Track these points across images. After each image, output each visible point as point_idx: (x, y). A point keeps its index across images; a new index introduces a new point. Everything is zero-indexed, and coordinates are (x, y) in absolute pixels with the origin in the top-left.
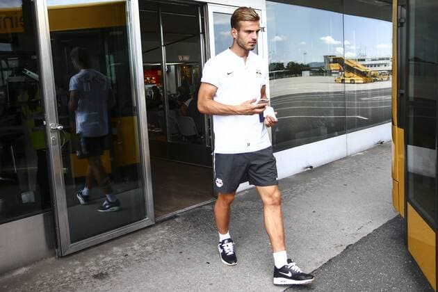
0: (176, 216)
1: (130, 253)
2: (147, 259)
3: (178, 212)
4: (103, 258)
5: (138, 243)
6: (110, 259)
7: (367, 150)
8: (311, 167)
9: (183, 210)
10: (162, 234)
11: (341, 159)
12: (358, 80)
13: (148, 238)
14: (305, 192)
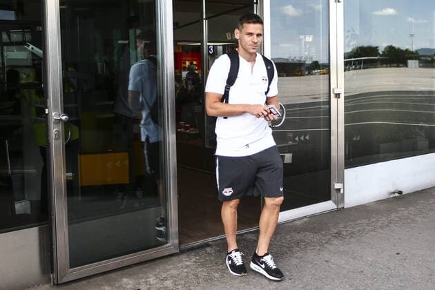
0: (207, 245)
1: (143, 288)
3: (211, 239)
5: (156, 275)
8: (400, 192)
9: (218, 238)
13: (168, 270)
14: (387, 226)
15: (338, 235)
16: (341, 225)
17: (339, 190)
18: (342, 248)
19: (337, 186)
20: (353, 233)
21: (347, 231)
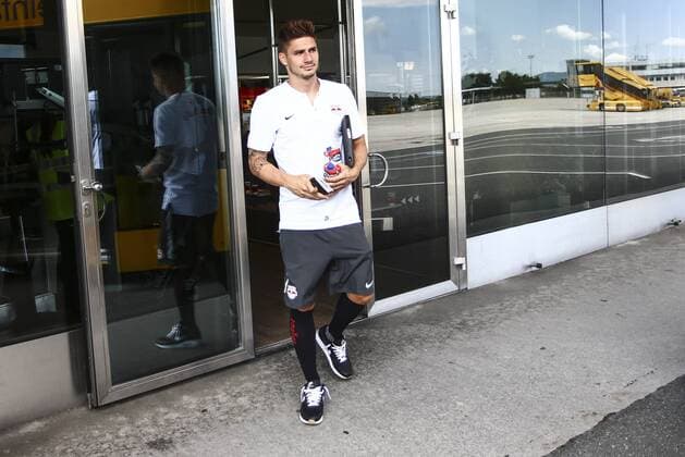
1: (210, 408)
2: (240, 419)
4: (166, 414)
5: (225, 390)
6: (177, 415)
7: (647, 236)
8: (539, 266)
10: (266, 377)
11: (596, 252)
12: (631, 105)
13: (241, 383)
14: (526, 311)
15: (463, 325)
16: (466, 313)
17: (460, 266)
18: (469, 344)
19: (458, 261)
20: (482, 322)
21: (473, 321)
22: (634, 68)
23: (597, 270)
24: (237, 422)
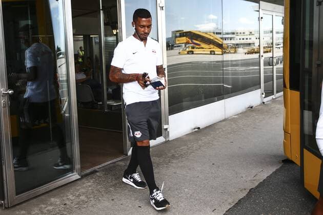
0: (95, 172)
1: (67, 202)
2: (85, 206)
3: (96, 168)
4: (46, 207)
5: (71, 194)
6: (52, 208)
7: (240, 114)
8: (199, 128)
9: (100, 166)
10: (90, 186)
11: (221, 121)
12: (218, 51)
13: (79, 190)
14: (199, 149)
15: (173, 157)
16: (173, 151)
17: (166, 129)
18: (180, 165)
19: (165, 127)
20: (182, 155)
21: (178, 154)
22: (217, 33)
23: (224, 129)
24: (85, 208)
